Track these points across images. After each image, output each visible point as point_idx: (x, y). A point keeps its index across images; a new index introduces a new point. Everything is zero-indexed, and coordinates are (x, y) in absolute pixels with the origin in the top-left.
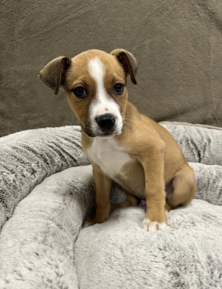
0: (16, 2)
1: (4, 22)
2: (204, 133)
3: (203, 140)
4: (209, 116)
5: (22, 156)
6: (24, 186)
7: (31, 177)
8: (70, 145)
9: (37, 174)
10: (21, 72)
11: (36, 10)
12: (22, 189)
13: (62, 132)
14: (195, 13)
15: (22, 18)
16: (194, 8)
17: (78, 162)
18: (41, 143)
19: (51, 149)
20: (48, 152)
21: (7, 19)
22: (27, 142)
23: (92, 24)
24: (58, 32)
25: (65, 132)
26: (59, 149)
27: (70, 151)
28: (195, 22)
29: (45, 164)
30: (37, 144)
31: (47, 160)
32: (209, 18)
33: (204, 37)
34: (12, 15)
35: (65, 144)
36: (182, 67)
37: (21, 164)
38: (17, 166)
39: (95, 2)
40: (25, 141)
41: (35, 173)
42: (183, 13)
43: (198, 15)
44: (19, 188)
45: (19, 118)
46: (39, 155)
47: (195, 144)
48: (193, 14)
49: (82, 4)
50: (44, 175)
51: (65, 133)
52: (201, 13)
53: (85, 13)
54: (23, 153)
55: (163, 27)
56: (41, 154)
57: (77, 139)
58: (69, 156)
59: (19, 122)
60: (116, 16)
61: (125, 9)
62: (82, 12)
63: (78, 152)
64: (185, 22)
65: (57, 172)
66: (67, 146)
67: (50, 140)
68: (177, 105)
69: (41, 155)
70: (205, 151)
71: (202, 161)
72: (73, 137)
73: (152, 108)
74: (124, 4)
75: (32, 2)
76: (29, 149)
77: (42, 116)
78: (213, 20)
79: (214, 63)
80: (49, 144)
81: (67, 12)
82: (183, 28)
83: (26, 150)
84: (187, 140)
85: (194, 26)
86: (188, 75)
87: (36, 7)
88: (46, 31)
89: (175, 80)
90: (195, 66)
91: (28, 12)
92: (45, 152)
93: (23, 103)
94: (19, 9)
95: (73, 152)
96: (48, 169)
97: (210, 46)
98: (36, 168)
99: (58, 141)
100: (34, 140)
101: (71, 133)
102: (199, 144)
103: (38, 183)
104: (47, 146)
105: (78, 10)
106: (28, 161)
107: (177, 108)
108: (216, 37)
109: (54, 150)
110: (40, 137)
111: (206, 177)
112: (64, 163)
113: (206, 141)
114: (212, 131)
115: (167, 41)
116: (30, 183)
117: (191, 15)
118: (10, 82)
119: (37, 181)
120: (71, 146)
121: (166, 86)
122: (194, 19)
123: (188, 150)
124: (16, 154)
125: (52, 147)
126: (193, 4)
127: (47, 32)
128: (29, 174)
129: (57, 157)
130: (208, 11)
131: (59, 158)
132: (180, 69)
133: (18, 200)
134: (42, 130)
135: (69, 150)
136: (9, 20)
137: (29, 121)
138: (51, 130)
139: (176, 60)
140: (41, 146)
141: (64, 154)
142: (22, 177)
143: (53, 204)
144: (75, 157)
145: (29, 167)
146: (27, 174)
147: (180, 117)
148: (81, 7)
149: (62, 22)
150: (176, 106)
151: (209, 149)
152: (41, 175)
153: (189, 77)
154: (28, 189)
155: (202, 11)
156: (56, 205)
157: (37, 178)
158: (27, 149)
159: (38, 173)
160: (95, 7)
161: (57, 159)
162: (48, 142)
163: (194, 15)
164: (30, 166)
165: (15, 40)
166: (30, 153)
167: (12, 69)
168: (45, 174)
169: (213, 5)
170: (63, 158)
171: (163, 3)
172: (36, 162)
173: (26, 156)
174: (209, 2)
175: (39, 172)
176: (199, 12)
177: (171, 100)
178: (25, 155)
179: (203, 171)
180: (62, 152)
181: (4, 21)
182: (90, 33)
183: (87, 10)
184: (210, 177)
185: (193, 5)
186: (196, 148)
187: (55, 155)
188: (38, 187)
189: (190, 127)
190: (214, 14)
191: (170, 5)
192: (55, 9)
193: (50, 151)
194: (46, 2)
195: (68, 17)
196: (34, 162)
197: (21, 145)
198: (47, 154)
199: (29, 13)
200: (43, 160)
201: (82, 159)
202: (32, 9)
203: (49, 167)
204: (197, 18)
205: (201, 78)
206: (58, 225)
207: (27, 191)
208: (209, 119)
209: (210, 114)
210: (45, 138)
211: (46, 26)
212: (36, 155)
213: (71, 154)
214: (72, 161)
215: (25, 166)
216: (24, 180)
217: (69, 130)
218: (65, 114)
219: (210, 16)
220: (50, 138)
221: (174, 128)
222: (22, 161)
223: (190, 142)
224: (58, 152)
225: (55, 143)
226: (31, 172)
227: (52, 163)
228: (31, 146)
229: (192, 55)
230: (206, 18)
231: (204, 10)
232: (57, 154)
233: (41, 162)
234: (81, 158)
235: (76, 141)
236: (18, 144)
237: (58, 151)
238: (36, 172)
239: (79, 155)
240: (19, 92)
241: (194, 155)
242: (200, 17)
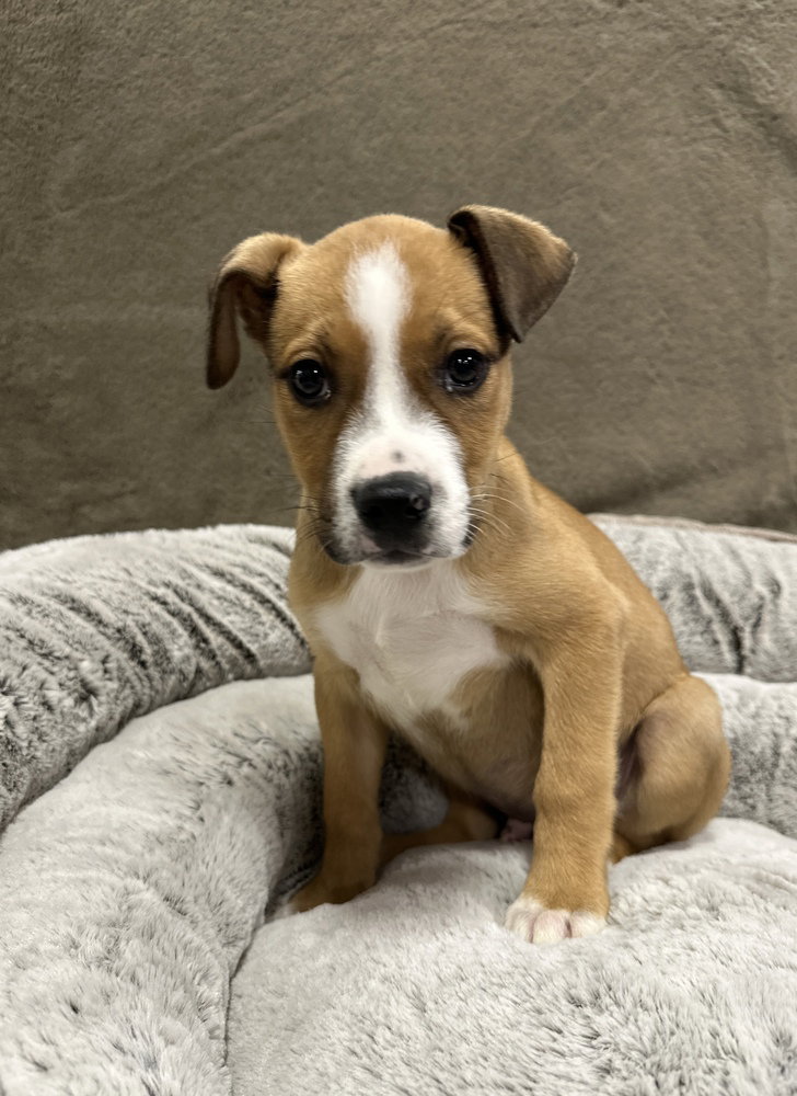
0: (56, 85)
1: (13, 154)
2: (753, 558)
3: (749, 586)
4: (772, 497)
5: (48, 630)
6: (45, 744)
7: (75, 711)
8: (232, 597)
9: (100, 704)
10: (64, 328)
11: (128, 111)
12: (39, 754)
13: (206, 547)
14: (708, 118)
15: (75, 140)
16: (704, 98)
17: (262, 663)
18: (121, 586)
19: (157, 608)
20: (148, 619)
21: (24, 144)
22: (70, 579)
23: (327, 159)
24: (202, 187)
25: (217, 547)
26: (187, 609)
27: (233, 617)
28: (705, 149)
29: (133, 664)
30: (107, 589)
31: (141, 651)
32: (758, 134)
33: (742, 202)
34: (40, 128)
35: (212, 591)
36: (662, 313)
37: (39, 659)
38: (24, 668)
39: (339, 83)
40: (63, 576)
41: (92, 698)
42: (661, 119)
43: (717, 122)
44: (25, 752)
45: (50, 501)
46: (110, 631)
47: (717, 603)
48: (700, 121)
49: (292, 88)
50: (126, 707)
51: (216, 551)
52: (727, 116)
53: (302, 121)
54: (51, 621)
55: (589, 169)
56: (120, 624)
57: (261, 575)
58: (228, 638)
59: (49, 513)
60: (416, 129)
61: (450, 104)
62: (291, 115)
63: (263, 624)
64: (671, 151)
65: (179, 697)
66: (219, 598)
67: (155, 576)
68: (644, 453)
69: (119, 631)
70: (760, 629)
71: (748, 670)
72: (244, 567)
73: (550, 463)
74: (443, 87)
75: (116, 83)
76: (75, 605)
77: (133, 492)
78: (774, 139)
79: (784, 297)
80: (152, 589)
81: (236, 116)
82: (663, 170)
83: (63, 609)
84: (689, 587)
85: (703, 164)
86: (687, 342)
87: (128, 102)
88: (162, 185)
89: (637, 360)
90: (712, 307)
91: (99, 117)
92: (134, 621)
93: (66, 442)
94: (66, 107)
95: (243, 622)
96: (143, 686)
97: (766, 235)
98: (95, 680)
99: (188, 581)
100: (95, 572)
101: (238, 552)
102: (736, 599)
103: (101, 736)
104: (146, 598)
105: (278, 111)
106: (67, 650)
107: (647, 465)
108: (786, 202)
109: (169, 612)
110: (118, 564)
111: (766, 728)
112: (206, 665)
113: (760, 588)
114: (783, 550)
115: (605, 217)
116: (72, 736)
117: (692, 125)
118: (20, 366)
119: (97, 729)
120: (238, 599)
121: (600, 381)
122: (705, 138)
123: (692, 625)
124: (25, 622)
125: (164, 603)
126: (698, 86)
127: (163, 188)
128: (69, 702)
129: (181, 642)
130: (753, 111)
131: (186, 644)
132: (652, 319)
133: (21, 797)
134: (129, 538)
135: (228, 614)
136: (28, 144)
137: (86, 510)
138: (164, 540)
139: (639, 287)
140: (123, 598)
141: (208, 632)
142: (41, 709)
143: (156, 818)
144: (249, 642)
145: (72, 674)
146: (60, 701)
147: (660, 500)
148: (287, 97)
149: (217, 151)
150: (641, 459)
151: (777, 620)
152: (113, 706)
153: (688, 348)
154: (61, 758)
155: (732, 109)
156: (164, 823)
157: (97, 717)
158: (69, 605)
159: (103, 698)
160: (340, 99)
161: (180, 649)
162: (151, 582)
163: (703, 125)
164: (76, 668)
165: (47, 217)
166: (77, 620)
167: (31, 316)
168: (130, 702)
169: (770, 88)
170: (203, 645)
171: (587, 81)
172: (99, 655)
173: (60, 632)
174: (759, 79)
175: (108, 694)
176: (722, 114)
177: (622, 433)
178: (60, 627)
179: (752, 707)
180: (201, 623)
181: (12, 149)
182: (320, 190)
183: (310, 109)
184: (781, 731)
185: (696, 88)
186: (725, 616)
187: (173, 632)
188: (102, 752)
189: (698, 534)
190: (779, 120)
191: (613, 91)
192: (194, 107)
193: (155, 616)
194: (163, 84)
195: (240, 136)
196: (90, 655)
197: (46, 591)
198: (144, 626)
199: (101, 123)
200: (124, 651)
201: (277, 651)
202: (114, 107)
203: (148, 676)
204: (714, 136)
205: (735, 354)
206: (167, 899)
207: (55, 765)
208: (772, 508)
209: (774, 489)
210: (137, 568)
211: (160, 165)
212: (101, 629)
213: (235, 632)
214: (236, 658)
215: (55, 669)
216: (49, 720)
217: (231, 539)
218: (218, 486)
219: (761, 129)
220: (159, 567)
221: (633, 538)
222: (44, 651)
223: (698, 593)
224: (185, 620)
225: (177, 586)
226: (76, 695)
227: (162, 663)
228: (84, 595)
229: (700, 268)
230: (749, 135)
231: (740, 106)
232: (180, 630)
233: (119, 655)
234: (271, 649)
235: (256, 582)
236: (32, 586)
237: (185, 616)
238: (96, 696)
239: (266, 635)
240: (52, 401)
241: (716, 642)
242: (725, 130)
